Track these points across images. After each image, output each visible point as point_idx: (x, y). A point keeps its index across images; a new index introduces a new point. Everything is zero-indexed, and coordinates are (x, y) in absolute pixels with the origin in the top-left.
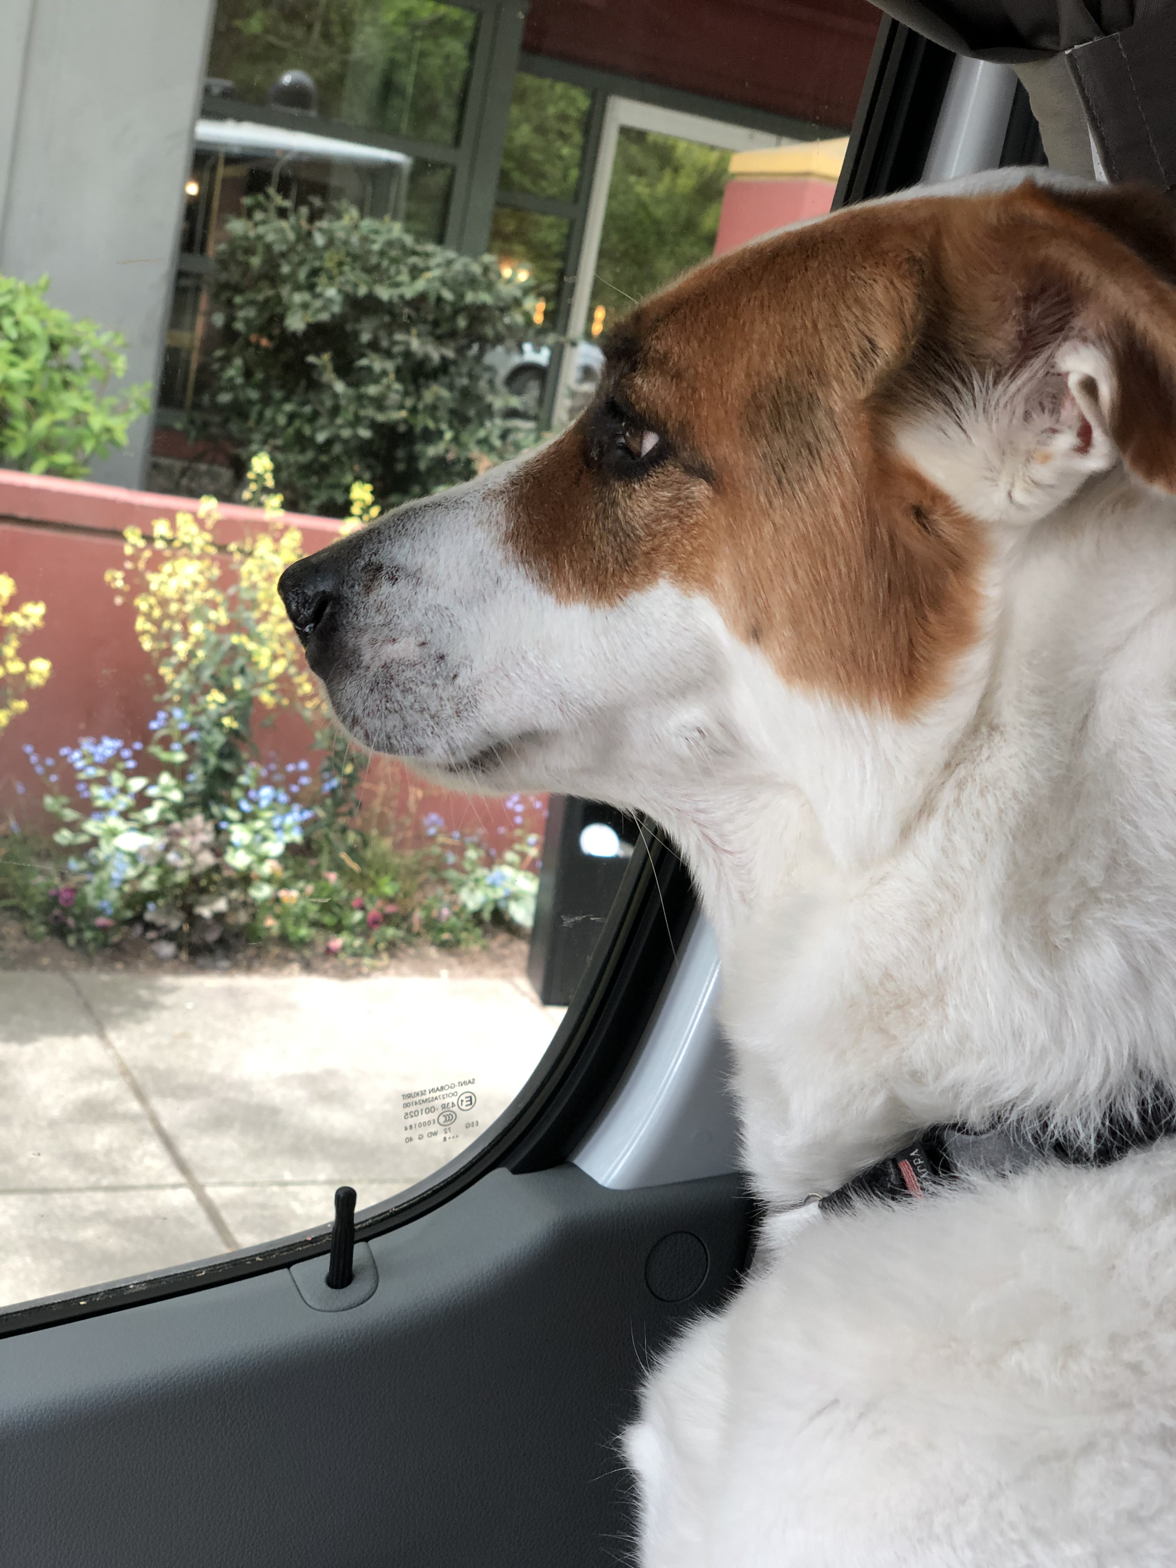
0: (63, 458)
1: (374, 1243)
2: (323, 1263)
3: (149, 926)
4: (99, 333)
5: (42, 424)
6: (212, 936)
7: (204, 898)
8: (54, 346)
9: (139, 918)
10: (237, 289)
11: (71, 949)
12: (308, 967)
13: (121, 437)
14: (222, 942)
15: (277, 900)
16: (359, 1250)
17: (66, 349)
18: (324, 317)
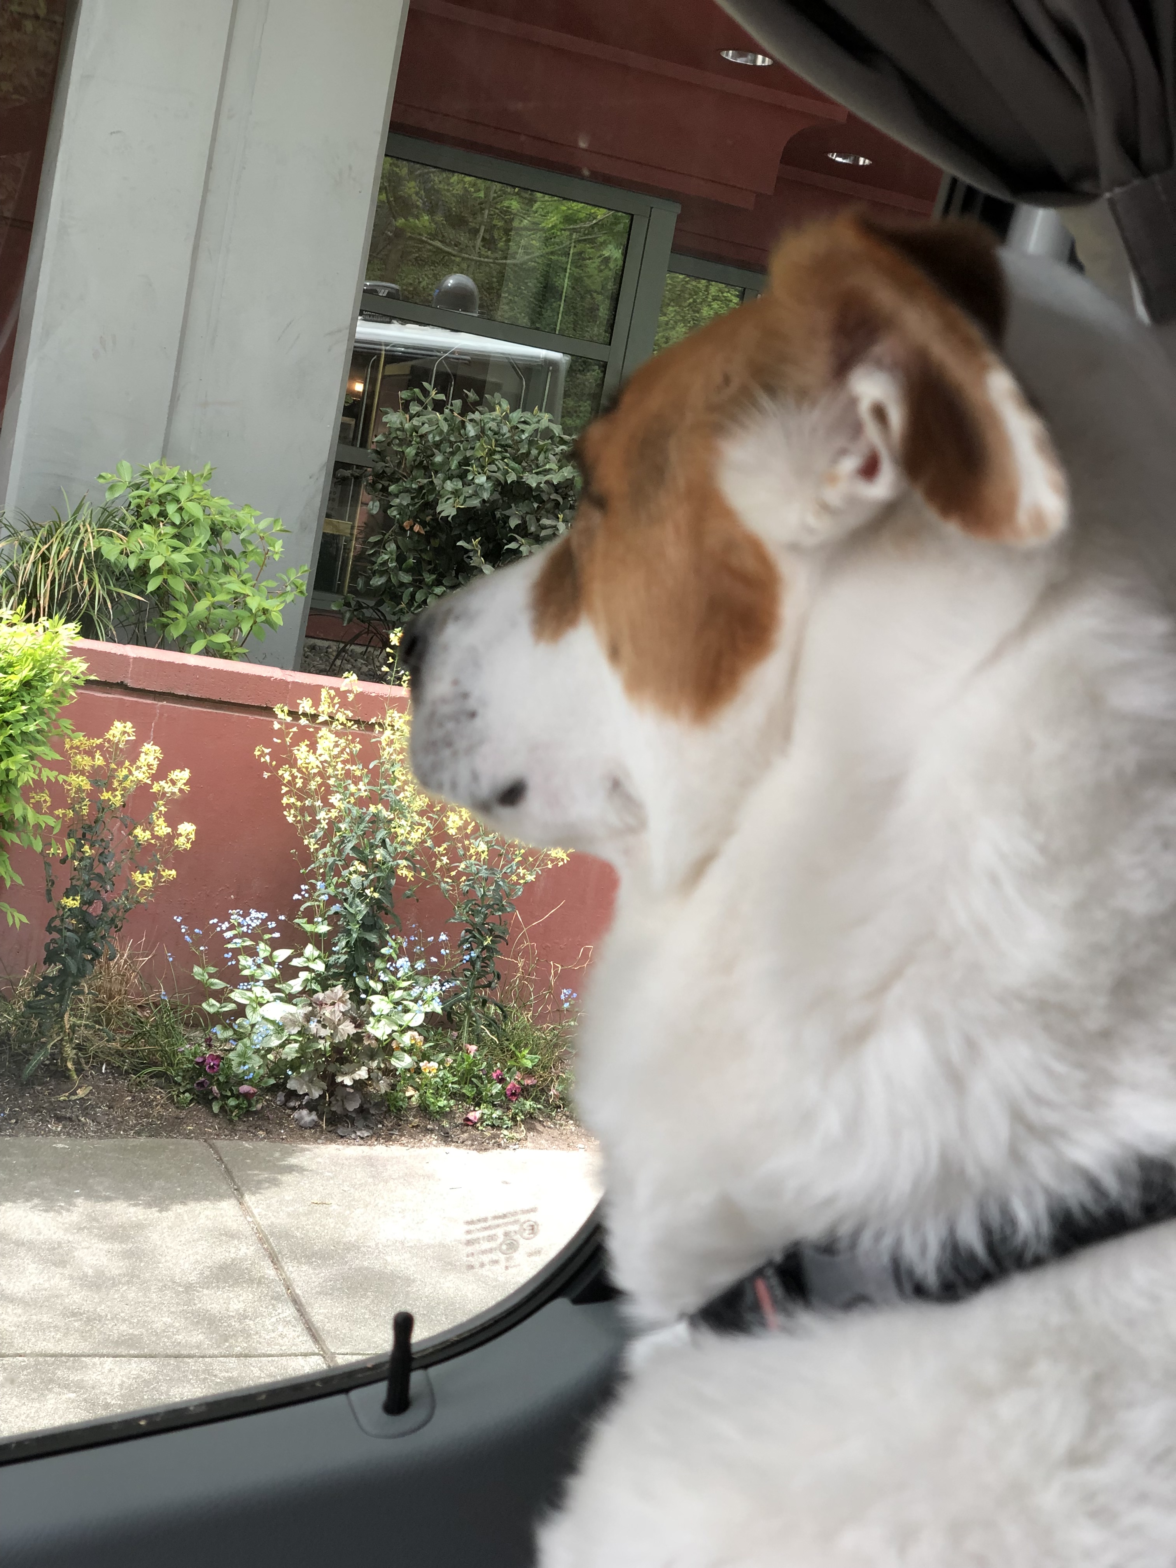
0: (221, 638)
1: (433, 1371)
2: (380, 1390)
3: (292, 1094)
4: (258, 520)
5: (201, 607)
6: (353, 1106)
7: (345, 1068)
8: (216, 531)
9: (280, 1086)
10: (394, 480)
11: (215, 1116)
12: (446, 1138)
13: (277, 618)
14: (362, 1111)
15: (418, 1071)
16: (416, 1378)
17: (227, 535)
18: (475, 503)
